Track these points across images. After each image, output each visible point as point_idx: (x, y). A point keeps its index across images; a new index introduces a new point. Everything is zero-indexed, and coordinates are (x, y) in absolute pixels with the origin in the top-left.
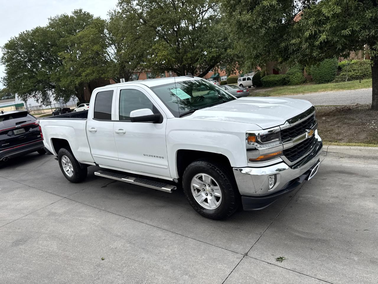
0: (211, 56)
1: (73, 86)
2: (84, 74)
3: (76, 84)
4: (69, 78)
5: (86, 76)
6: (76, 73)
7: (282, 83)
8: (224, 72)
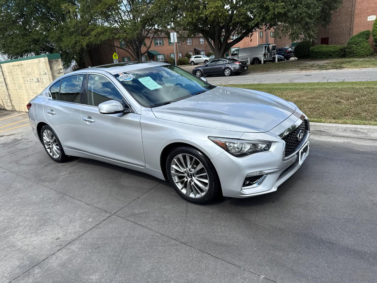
0: (276, 13)
1: (79, 47)
2: (93, 33)
3: (82, 46)
4: (73, 37)
5: (95, 36)
6: (83, 31)
7: (338, 55)
8: (286, 36)
